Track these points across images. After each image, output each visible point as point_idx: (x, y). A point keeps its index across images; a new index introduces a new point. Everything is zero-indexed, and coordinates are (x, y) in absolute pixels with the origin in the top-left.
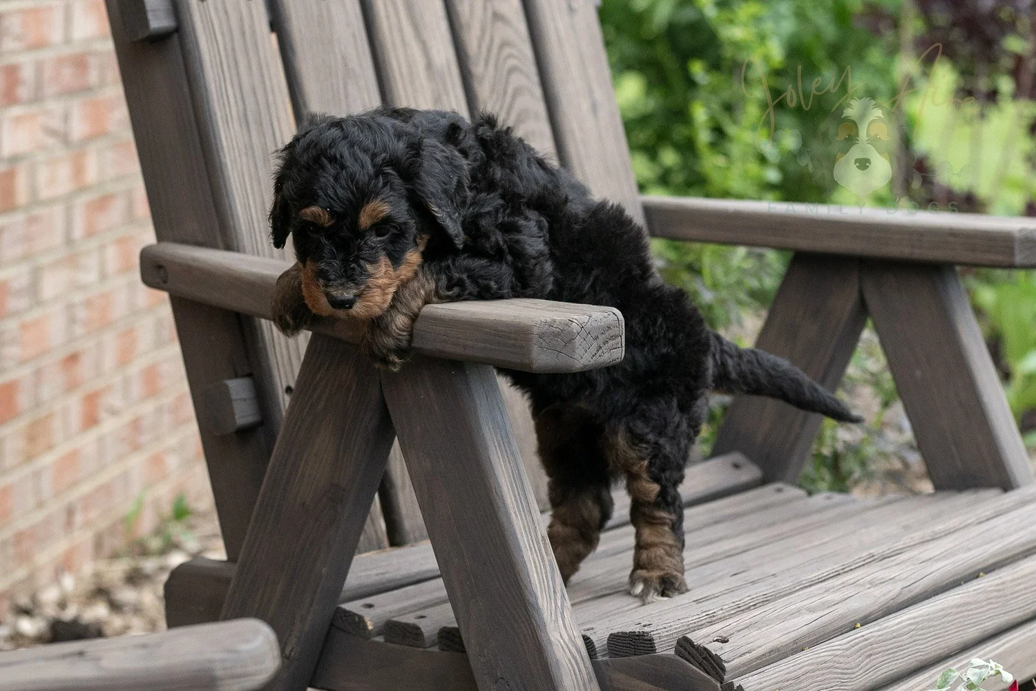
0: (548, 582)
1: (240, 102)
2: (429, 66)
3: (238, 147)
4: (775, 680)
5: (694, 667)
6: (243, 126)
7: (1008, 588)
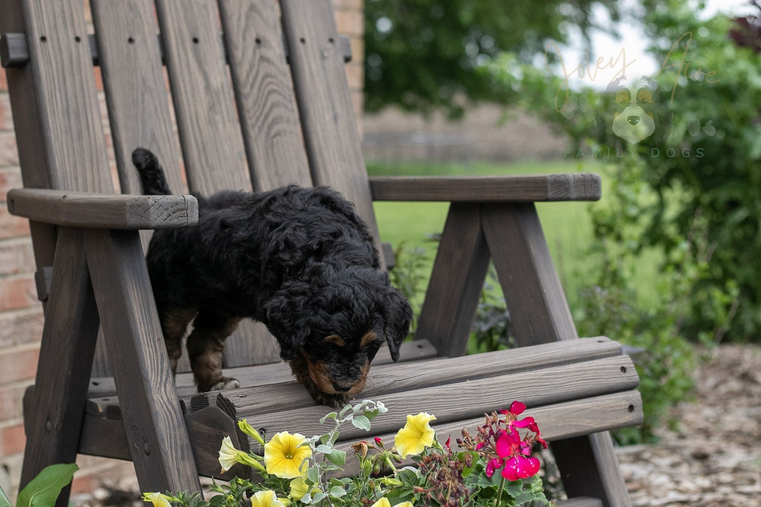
0: (158, 365)
2: (208, 87)
3: (60, 129)
4: (270, 421)
5: (223, 412)
7: (483, 389)
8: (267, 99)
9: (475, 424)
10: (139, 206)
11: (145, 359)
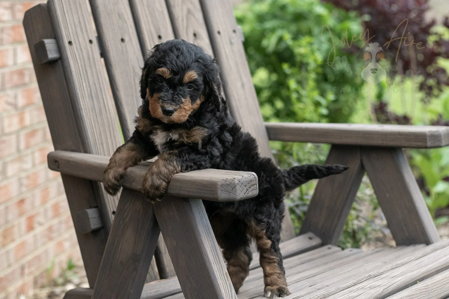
0: (229, 293)
1: (89, 89)
3: (88, 108)
6: (91, 99)
7: (430, 288)
10: (228, 185)
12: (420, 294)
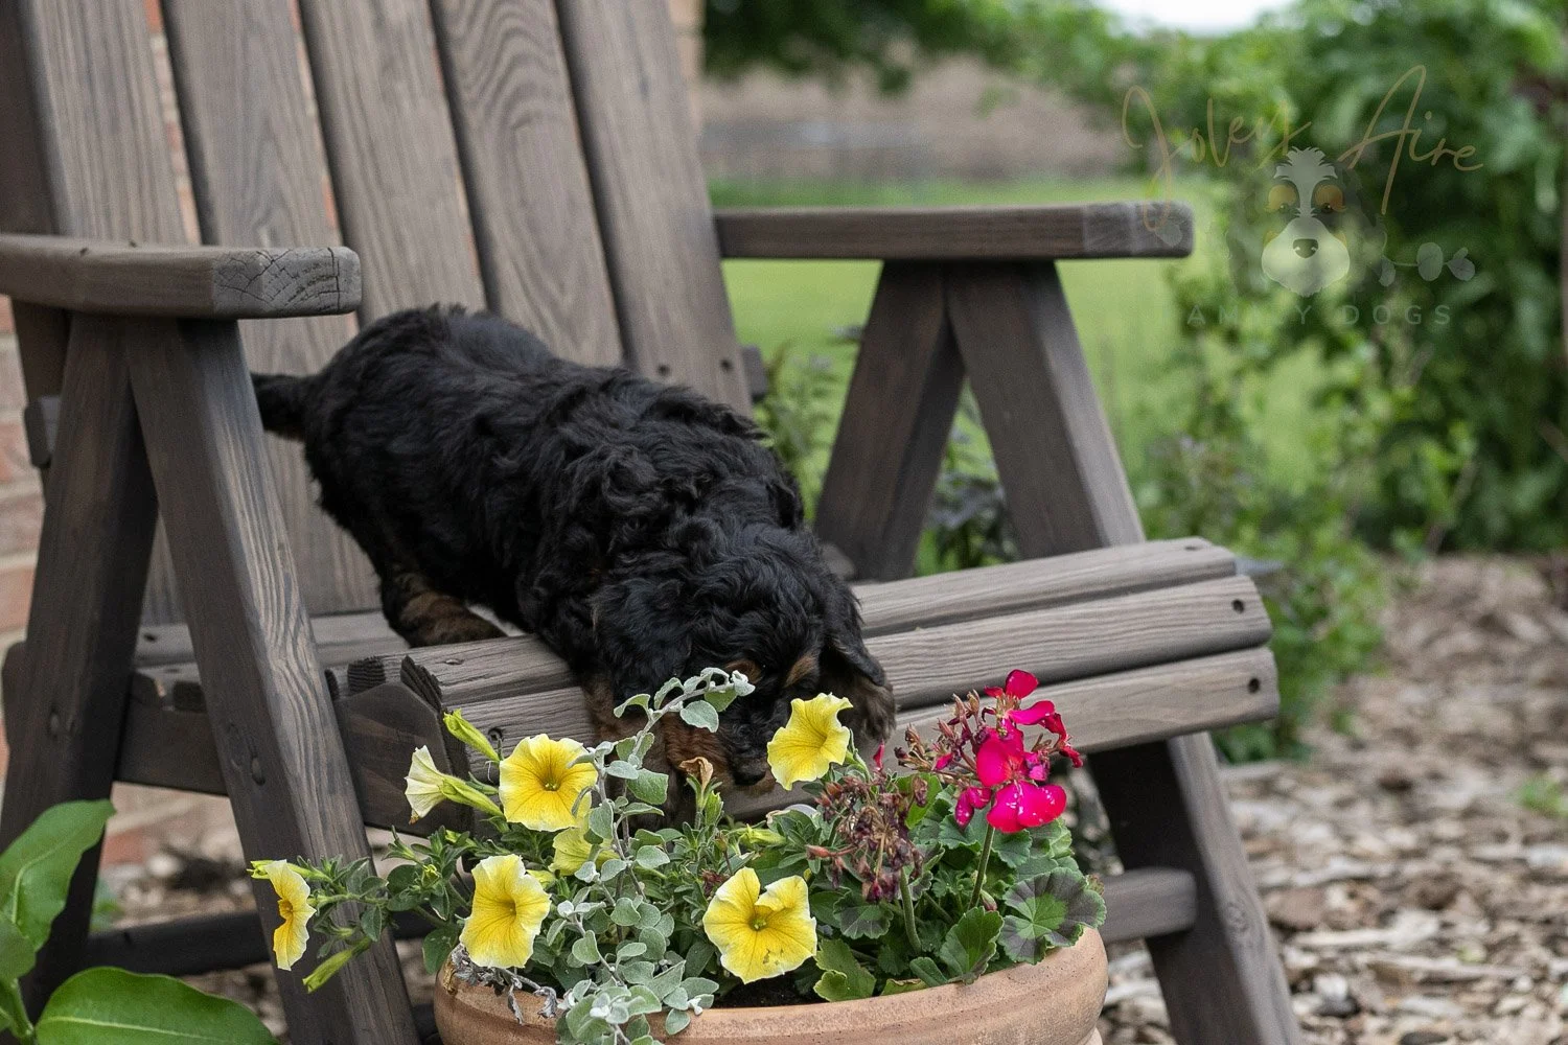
0: (278, 598)
2: (379, 22)
3: (74, 110)
4: (510, 712)
5: (417, 697)
7: (950, 646)
8: (502, 48)
9: (934, 718)
10: (238, 270)
11: (254, 587)
12: (903, 660)
